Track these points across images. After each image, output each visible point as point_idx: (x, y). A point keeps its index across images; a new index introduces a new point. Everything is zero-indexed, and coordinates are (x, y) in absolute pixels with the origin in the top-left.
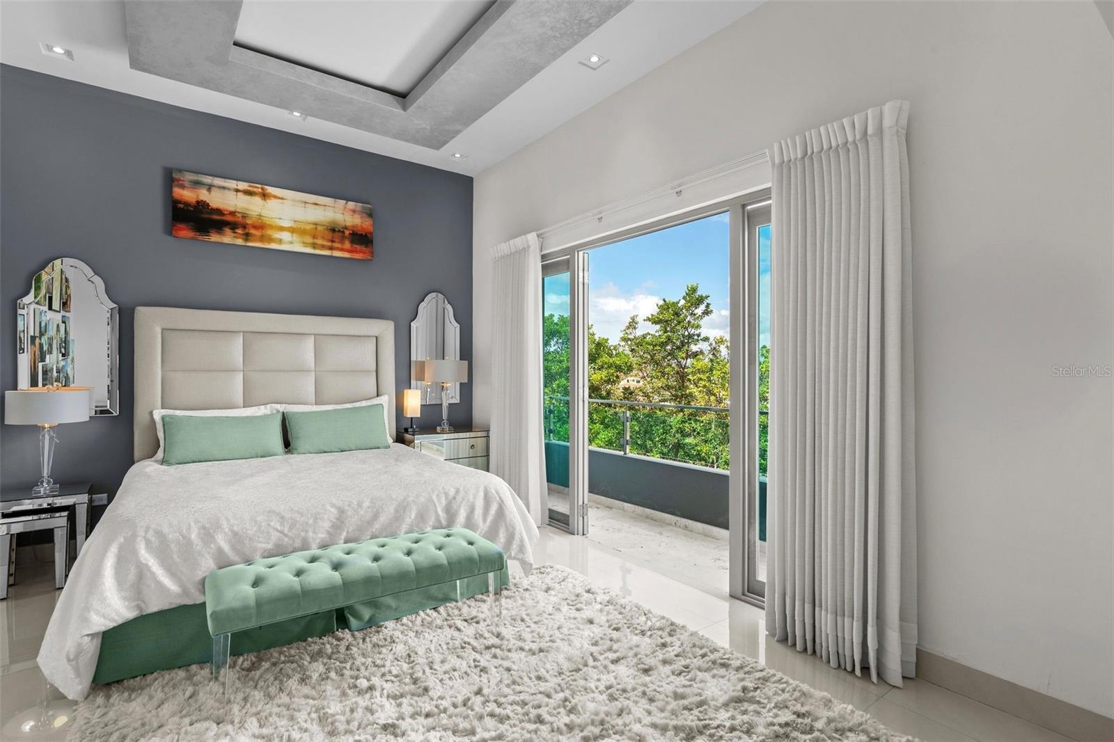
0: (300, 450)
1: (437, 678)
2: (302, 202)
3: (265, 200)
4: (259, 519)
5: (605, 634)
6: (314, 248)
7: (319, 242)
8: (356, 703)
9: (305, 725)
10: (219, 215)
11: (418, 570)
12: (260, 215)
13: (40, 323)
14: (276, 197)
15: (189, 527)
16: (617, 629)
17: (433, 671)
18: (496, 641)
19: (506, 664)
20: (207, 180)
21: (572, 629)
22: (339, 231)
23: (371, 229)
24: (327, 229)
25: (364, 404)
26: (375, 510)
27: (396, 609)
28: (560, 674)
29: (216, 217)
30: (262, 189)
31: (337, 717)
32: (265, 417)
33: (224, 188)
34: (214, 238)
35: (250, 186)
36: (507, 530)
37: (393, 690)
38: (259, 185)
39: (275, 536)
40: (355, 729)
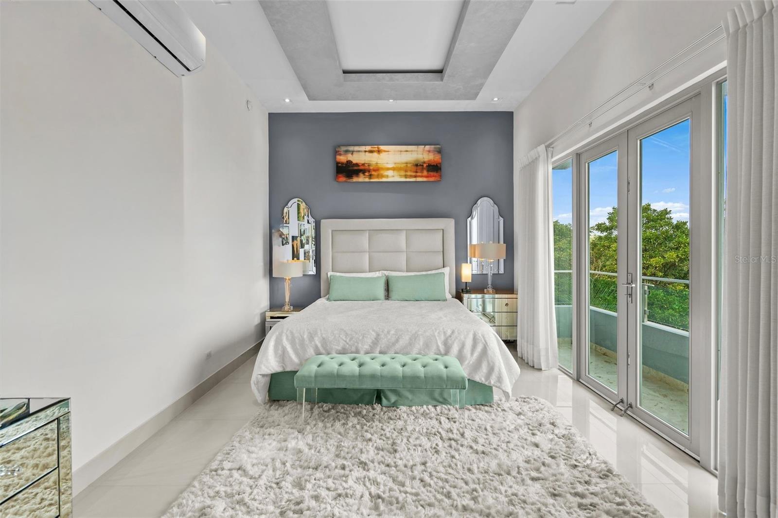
0: (393, 298)
1: (407, 447)
2: (399, 151)
3: (379, 154)
4: (335, 332)
5: (539, 458)
6: (406, 178)
7: (409, 173)
8: (357, 444)
9: (329, 447)
10: (357, 167)
11: (404, 377)
12: (377, 163)
13: (301, 230)
14: (385, 151)
15: (304, 333)
16: (553, 457)
17: (408, 442)
18: (458, 437)
19: (453, 453)
20: (351, 148)
21: (518, 446)
22: (420, 165)
23: (440, 161)
24: (413, 165)
25: (433, 272)
26: (397, 337)
27: (411, 401)
28: (486, 472)
29: (356, 168)
30: (378, 148)
31: (344, 448)
32: (378, 277)
33: (359, 151)
34: (355, 179)
35: (372, 148)
36: (489, 364)
37: (380, 445)
38: (375, 145)
39: (342, 344)
40: (348, 458)
